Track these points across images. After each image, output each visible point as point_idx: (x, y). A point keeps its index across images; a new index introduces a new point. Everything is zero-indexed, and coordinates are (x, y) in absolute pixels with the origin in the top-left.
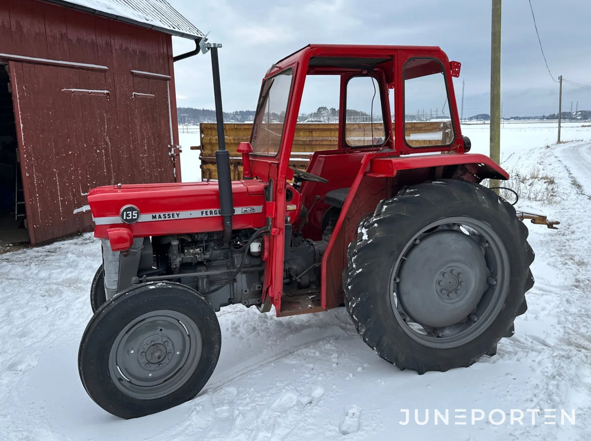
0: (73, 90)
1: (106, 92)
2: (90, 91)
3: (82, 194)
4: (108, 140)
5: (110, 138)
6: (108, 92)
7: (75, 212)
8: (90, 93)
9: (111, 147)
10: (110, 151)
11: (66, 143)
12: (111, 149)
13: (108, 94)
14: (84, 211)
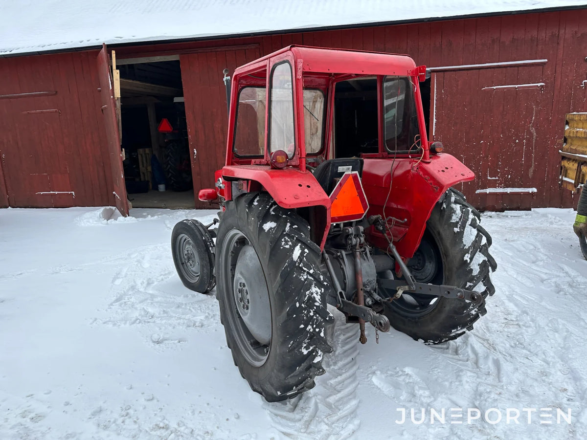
0: (495, 88)
1: (539, 85)
2: (517, 86)
3: (489, 178)
4: (533, 130)
5: (536, 129)
6: (544, 84)
7: (478, 192)
8: (516, 88)
9: (537, 137)
10: (534, 141)
11: (479, 134)
12: (536, 140)
13: (542, 86)
14: (488, 193)
